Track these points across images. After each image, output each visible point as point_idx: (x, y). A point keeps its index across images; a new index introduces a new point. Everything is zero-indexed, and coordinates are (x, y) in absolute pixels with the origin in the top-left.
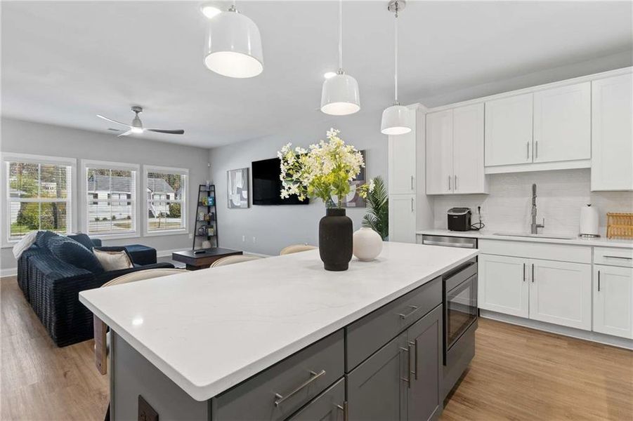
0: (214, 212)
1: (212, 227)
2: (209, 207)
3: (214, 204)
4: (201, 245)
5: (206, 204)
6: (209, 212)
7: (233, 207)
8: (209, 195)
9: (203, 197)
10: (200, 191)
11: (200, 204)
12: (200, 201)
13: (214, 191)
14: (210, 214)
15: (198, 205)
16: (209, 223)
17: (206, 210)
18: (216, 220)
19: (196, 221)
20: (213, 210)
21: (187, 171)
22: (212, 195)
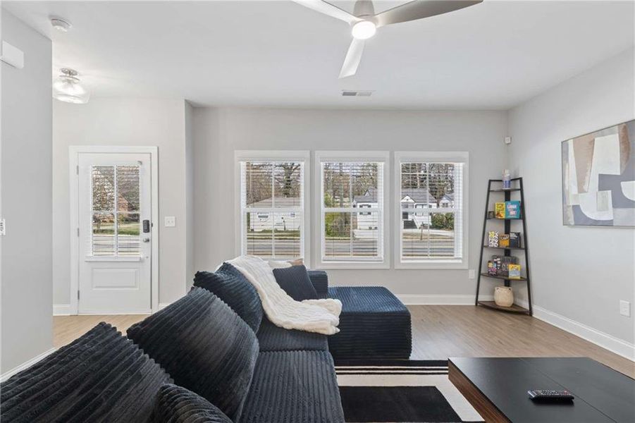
0: (521, 230)
1: (515, 261)
2: (508, 222)
3: (522, 216)
4: (493, 292)
5: (504, 216)
6: (507, 231)
7: (581, 220)
8: (508, 198)
9: (497, 203)
10: (489, 191)
11: (489, 216)
12: (489, 210)
13: (521, 190)
14: (513, 236)
15: (486, 218)
16: (507, 252)
17: (502, 228)
18: (526, 249)
19: (483, 247)
20: (517, 228)
21: (466, 155)
22: (516, 197)
